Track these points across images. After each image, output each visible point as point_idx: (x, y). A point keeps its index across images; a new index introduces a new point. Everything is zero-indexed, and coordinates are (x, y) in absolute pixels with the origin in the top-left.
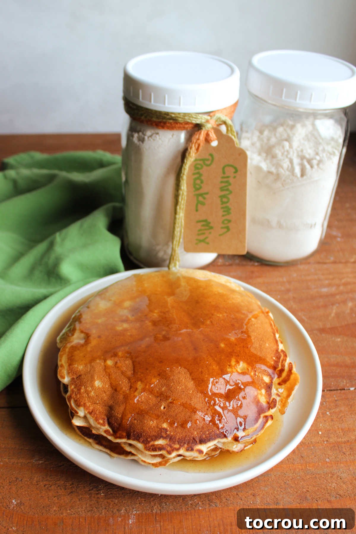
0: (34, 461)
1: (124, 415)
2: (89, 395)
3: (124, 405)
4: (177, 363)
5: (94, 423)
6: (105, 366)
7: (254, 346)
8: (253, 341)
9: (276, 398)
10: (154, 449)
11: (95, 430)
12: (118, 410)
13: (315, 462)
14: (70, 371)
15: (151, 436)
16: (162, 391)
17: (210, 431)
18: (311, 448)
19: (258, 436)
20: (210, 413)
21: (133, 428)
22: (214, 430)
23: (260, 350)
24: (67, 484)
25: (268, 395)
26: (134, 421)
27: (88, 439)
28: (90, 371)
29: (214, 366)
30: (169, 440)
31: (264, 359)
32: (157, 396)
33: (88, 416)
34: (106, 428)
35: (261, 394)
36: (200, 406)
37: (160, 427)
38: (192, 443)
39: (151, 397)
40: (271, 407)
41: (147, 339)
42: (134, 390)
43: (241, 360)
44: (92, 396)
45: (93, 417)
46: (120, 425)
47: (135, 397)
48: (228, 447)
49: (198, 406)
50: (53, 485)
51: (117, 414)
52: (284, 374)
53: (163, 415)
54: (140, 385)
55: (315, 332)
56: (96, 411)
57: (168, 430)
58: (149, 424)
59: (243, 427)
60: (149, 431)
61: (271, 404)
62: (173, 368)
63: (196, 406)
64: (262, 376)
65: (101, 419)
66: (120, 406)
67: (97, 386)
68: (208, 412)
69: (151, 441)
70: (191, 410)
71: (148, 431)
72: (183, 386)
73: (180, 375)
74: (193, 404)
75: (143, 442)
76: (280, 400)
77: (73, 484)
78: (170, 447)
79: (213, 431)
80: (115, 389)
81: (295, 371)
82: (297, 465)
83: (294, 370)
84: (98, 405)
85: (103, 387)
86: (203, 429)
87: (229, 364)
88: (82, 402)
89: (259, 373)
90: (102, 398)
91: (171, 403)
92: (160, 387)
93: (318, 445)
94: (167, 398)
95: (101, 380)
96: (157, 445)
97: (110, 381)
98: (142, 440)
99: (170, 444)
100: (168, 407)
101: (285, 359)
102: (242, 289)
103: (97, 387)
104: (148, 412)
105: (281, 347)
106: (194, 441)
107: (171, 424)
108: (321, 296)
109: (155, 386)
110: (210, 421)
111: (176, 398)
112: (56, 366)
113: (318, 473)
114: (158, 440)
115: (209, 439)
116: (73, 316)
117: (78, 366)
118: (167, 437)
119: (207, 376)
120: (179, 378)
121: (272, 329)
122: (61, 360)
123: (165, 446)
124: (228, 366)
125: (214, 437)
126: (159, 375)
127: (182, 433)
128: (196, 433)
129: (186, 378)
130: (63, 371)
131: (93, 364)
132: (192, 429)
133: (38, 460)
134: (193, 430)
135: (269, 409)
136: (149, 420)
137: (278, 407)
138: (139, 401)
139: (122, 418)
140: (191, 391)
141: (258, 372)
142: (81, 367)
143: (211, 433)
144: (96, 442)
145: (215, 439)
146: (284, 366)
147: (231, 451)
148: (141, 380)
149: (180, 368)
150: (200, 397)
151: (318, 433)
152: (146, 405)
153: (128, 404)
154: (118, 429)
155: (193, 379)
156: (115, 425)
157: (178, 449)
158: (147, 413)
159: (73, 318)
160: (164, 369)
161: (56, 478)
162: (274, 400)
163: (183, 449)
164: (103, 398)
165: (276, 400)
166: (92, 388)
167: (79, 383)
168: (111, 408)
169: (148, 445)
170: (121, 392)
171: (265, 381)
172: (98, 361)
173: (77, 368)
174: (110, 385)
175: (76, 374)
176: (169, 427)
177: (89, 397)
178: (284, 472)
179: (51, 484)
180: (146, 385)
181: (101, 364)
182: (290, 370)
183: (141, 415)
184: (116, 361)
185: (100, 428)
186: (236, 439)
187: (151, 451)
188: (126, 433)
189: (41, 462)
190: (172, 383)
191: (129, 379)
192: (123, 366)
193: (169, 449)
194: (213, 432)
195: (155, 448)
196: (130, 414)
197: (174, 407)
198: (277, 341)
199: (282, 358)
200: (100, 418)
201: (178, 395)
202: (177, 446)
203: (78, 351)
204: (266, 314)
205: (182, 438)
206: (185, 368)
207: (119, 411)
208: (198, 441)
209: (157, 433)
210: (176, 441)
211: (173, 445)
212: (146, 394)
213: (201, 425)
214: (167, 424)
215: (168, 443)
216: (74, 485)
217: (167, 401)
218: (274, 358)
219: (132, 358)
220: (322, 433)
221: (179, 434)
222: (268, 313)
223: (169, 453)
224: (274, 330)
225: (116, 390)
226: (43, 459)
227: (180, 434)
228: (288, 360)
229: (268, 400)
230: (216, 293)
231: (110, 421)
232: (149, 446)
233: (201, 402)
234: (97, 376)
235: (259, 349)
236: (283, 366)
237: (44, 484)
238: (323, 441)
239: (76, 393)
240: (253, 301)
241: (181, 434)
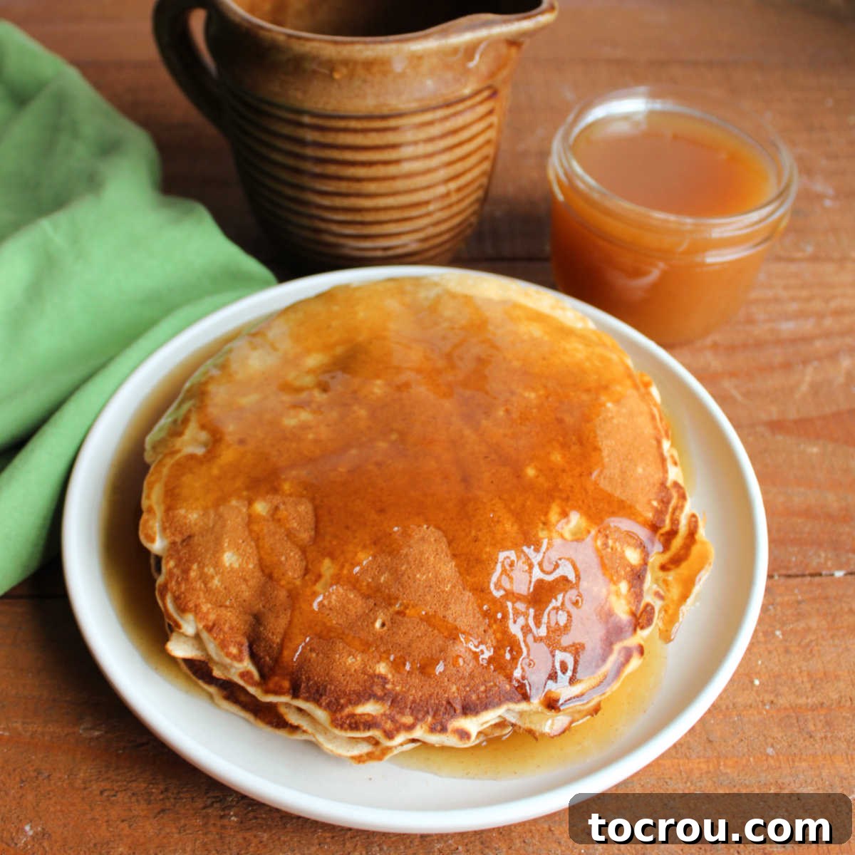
0: (81, 731)
1: (286, 636)
2: (209, 585)
3: (289, 615)
4: (418, 514)
5: (217, 654)
6: (250, 516)
7: (608, 474)
8: (606, 460)
9: (655, 602)
10: (354, 726)
11: (219, 669)
12: (274, 625)
13: (741, 754)
14: (167, 525)
15: (348, 692)
16: (380, 583)
17: (489, 685)
18: (731, 720)
19: (603, 697)
20: (492, 641)
21: (306, 672)
22: (498, 684)
23: (621, 483)
24: (154, 790)
25: (634, 596)
26: (309, 654)
27: (206, 687)
28: (214, 526)
29: (506, 525)
30: (389, 703)
31: (631, 507)
32: (368, 595)
33: (205, 635)
34: (246, 667)
35: (618, 594)
36: (468, 624)
37: (371, 671)
38: (444, 714)
39: (352, 596)
40: (641, 625)
41: (354, 452)
42: (313, 578)
43: (574, 508)
44: (214, 587)
45: (215, 639)
46: (277, 660)
47: (315, 594)
48: (530, 722)
49: (462, 623)
50: (121, 791)
51: (270, 635)
52: (677, 542)
53: (379, 643)
54: (327, 567)
55: (760, 429)
56: (224, 624)
57: (389, 681)
58: (345, 663)
59: (569, 673)
60: (344, 680)
61: (641, 618)
62: (409, 527)
63: (457, 623)
64: (622, 548)
65: (233, 644)
66: (277, 617)
67: (227, 564)
68: (487, 637)
69: (347, 706)
70: (446, 634)
71: (342, 681)
72: (429, 572)
73: (425, 546)
74: (450, 620)
75: (328, 707)
76: (663, 607)
77: (167, 790)
78: (392, 721)
79: (495, 685)
80: (268, 573)
81: (704, 535)
82: (698, 760)
83: (702, 533)
84: (229, 609)
85: (242, 569)
86: (473, 679)
87: (543, 518)
88: (189, 601)
89: (615, 540)
90: (237, 595)
91: (398, 613)
92: (374, 573)
93: (750, 712)
94: (390, 600)
95: (237, 548)
96: (361, 715)
97: (259, 552)
98: (327, 701)
99: (392, 714)
100: (392, 623)
101: (680, 505)
102: (591, 325)
103: (227, 568)
104: (343, 633)
105: (674, 474)
106: (448, 707)
107: (397, 666)
108: (779, 342)
109: (363, 571)
110: (490, 660)
111: (412, 602)
112: (138, 512)
113: (745, 784)
114: (363, 704)
115: (486, 704)
116: (187, 385)
117: (186, 512)
118: (385, 698)
119: (488, 549)
120: (422, 553)
121: (656, 428)
122: (148, 497)
123: (379, 720)
124: (541, 525)
125: (496, 700)
126: (375, 543)
127: (422, 687)
128: (454, 688)
129: (437, 554)
130: (151, 523)
131: (221, 509)
132: (446, 679)
133: (91, 729)
134: (448, 680)
135: (635, 630)
136: (345, 654)
137: (657, 624)
138: (324, 606)
139: (282, 646)
140: (449, 586)
141: (612, 539)
142: (193, 516)
143: (490, 690)
144: (225, 693)
145: (499, 704)
146: (678, 524)
147: (537, 734)
148: (332, 556)
149: (425, 526)
150: (468, 601)
151: (752, 682)
152: (339, 616)
153: (297, 613)
154: (273, 671)
155: (454, 556)
156: (265, 661)
157: (410, 728)
158: (342, 637)
159: (189, 391)
160: (388, 530)
161: (129, 774)
162: (649, 608)
163: (422, 727)
164: (240, 593)
165: (653, 608)
166: (214, 568)
167: (187, 555)
168: (257, 619)
169: (338, 716)
170: (283, 583)
171: (629, 562)
172: (234, 502)
173: (185, 517)
174: (257, 562)
175: (181, 533)
176: (391, 672)
177: (208, 590)
178: (664, 778)
179: (117, 789)
180: (342, 567)
181: (240, 511)
182: (692, 534)
183: (327, 640)
184: (275, 502)
185: (232, 666)
186: (552, 704)
187: (346, 730)
188: (291, 681)
189: (97, 733)
190: (403, 565)
191: (304, 551)
192: (291, 517)
193: (389, 725)
194: (497, 688)
195: (355, 724)
196: (302, 637)
197: (407, 623)
198: (663, 460)
199: (674, 502)
200: (232, 642)
201: (418, 594)
202: (408, 720)
203: (190, 476)
204: (642, 390)
205: (421, 700)
206: (438, 528)
207: (275, 627)
208: (458, 707)
209: (362, 686)
210: (406, 707)
211: (397, 717)
212: (341, 590)
213: (469, 670)
214: (387, 664)
215: (388, 712)
216: (170, 794)
217: (389, 608)
218: (655, 503)
219: (313, 500)
220: (760, 683)
221: (414, 691)
222: (647, 385)
223: (390, 736)
224: (659, 431)
225: (270, 577)
226: (103, 726)
227: (416, 690)
228: (689, 508)
229: (634, 608)
230: (526, 337)
231: (255, 651)
232: (342, 718)
233: (470, 612)
234: (230, 541)
235: (619, 480)
236: (675, 522)
237: (101, 789)
238: (762, 702)
239: (178, 578)
240: (614, 357)
241: (420, 690)
